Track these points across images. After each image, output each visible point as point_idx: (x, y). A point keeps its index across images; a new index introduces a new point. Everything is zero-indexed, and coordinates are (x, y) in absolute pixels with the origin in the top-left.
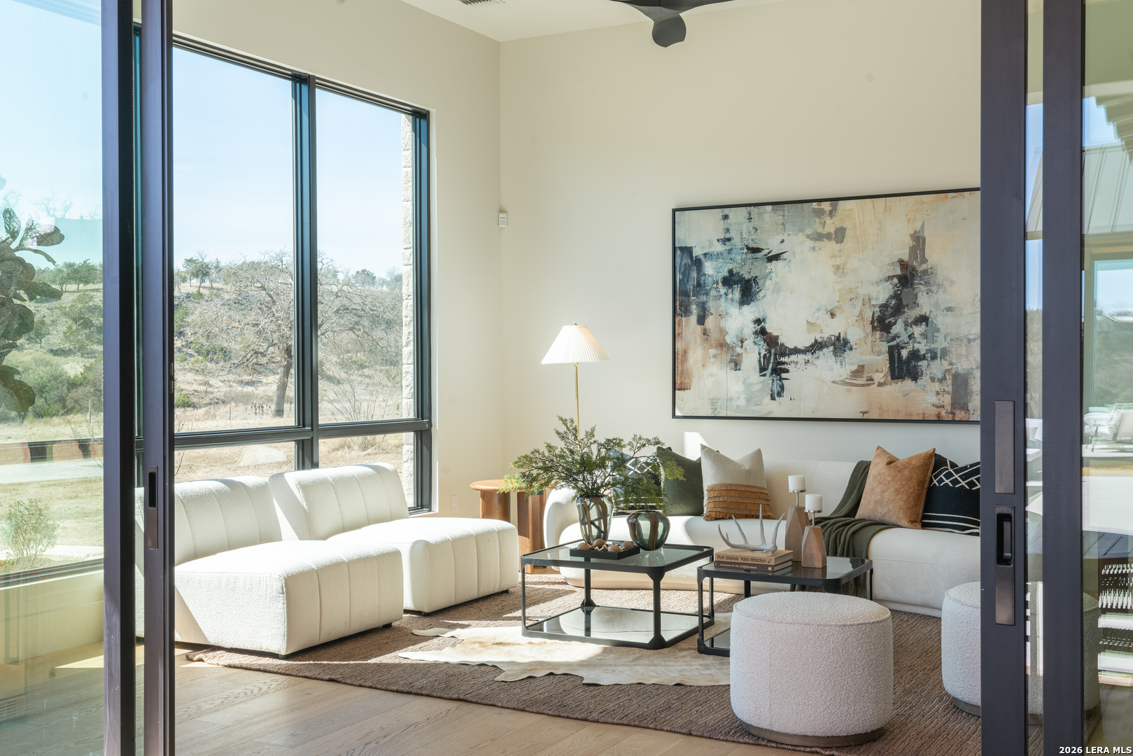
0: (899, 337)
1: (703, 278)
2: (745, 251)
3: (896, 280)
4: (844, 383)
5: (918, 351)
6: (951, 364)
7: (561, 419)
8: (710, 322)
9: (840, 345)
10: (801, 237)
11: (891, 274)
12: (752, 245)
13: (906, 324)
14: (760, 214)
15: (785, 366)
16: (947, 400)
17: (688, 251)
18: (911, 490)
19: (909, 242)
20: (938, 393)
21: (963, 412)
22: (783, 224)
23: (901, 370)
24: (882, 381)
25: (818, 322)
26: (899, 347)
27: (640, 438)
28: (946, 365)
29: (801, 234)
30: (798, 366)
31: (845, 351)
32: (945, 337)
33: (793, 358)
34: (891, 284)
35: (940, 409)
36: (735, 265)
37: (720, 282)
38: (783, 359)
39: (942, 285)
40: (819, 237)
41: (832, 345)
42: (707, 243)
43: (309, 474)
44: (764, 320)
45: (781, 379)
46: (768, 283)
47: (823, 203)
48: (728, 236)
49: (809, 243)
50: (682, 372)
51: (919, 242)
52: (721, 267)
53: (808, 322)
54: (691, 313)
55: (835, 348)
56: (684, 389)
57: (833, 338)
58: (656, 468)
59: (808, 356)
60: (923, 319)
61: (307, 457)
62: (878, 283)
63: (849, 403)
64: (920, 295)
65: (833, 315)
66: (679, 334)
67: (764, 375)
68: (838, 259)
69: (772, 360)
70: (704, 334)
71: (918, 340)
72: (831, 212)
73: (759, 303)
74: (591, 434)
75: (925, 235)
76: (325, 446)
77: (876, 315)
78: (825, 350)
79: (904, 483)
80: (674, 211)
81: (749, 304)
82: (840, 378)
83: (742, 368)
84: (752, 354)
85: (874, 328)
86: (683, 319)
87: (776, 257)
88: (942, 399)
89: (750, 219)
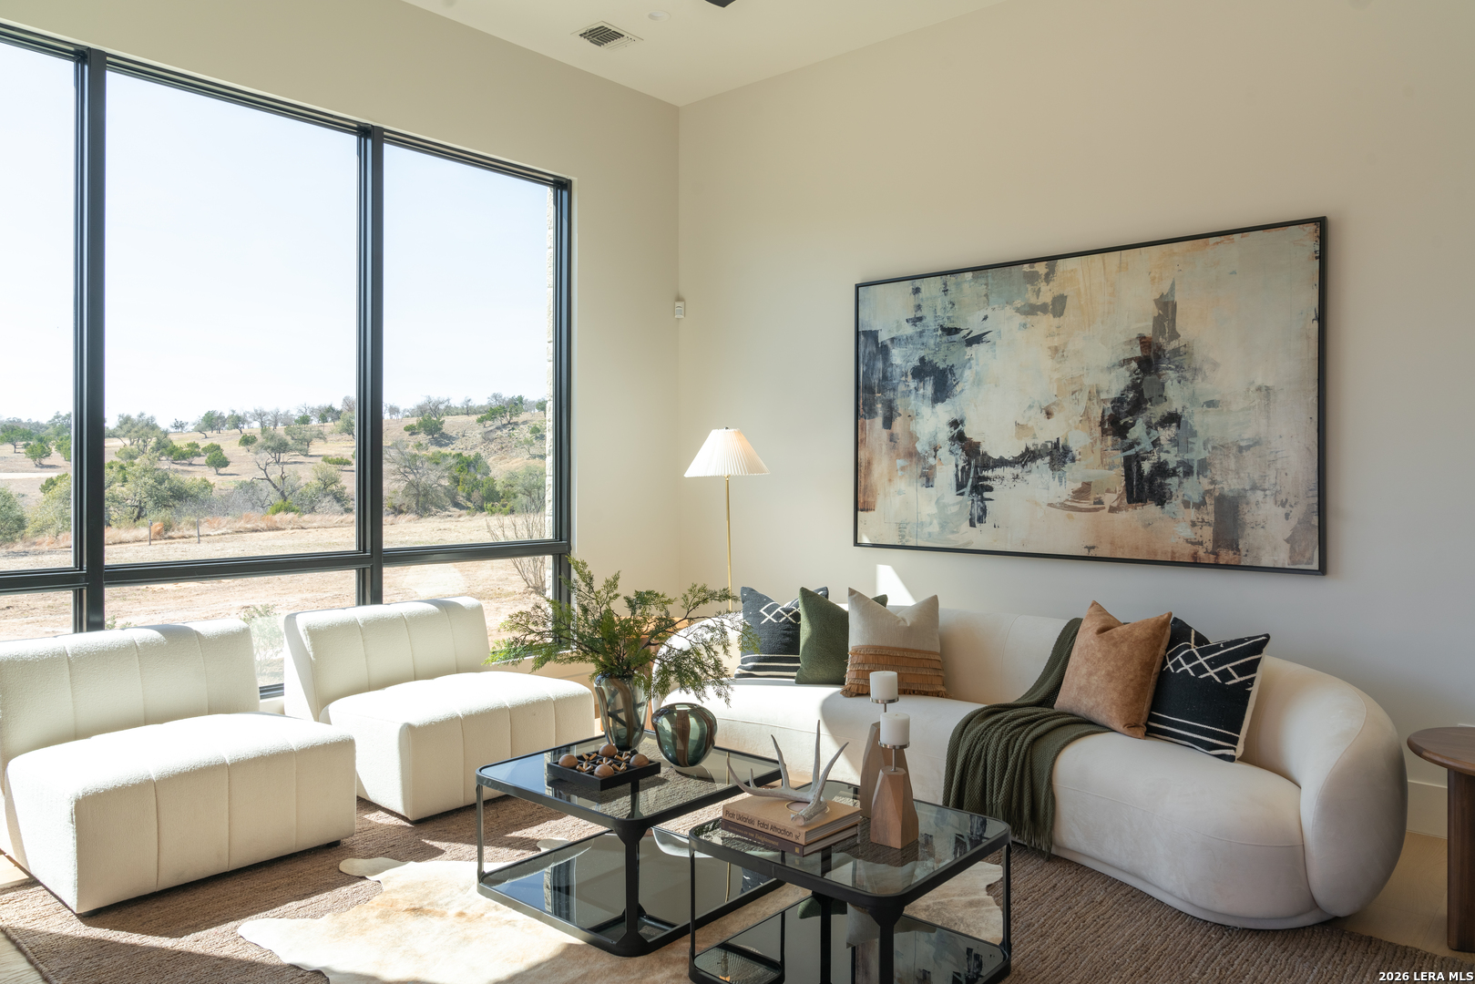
0: (1139, 444)
1: (889, 369)
2: (940, 332)
3: (1134, 365)
4: (1064, 506)
5: (1166, 463)
6: (1213, 482)
8: (898, 424)
9: (1059, 455)
10: (1009, 311)
11: (1128, 356)
12: (948, 325)
13: (1149, 426)
14: (958, 285)
15: (988, 483)
16: (1207, 534)
17: (873, 335)
18: (1131, 677)
19: (1153, 310)
20: (1193, 524)
21: (1231, 552)
22: (986, 295)
23: (1141, 490)
24: (1115, 504)
25: (1030, 424)
26: (1138, 458)
28: (1205, 483)
29: (1008, 307)
30: (1005, 482)
31: (1065, 463)
32: (1205, 444)
33: (999, 471)
34: (1128, 369)
35: (1196, 547)
36: (927, 351)
37: (909, 374)
38: (985, 473)
39: (1201, 369)
40: (1031, 310)
41: (1048, 454)
42: (895, 325)
44: (962, 422)
45: (983, 500)
46: (967, 373)
47: (1036, 265)
48: (919, 315)
49: (1019, 319)
50: (865, 488)
51: (1167, 308)
52: (911, 354)
53: (1017, 424)
54: (876, 413)
55: (1052, 459)
56: (867, 510)
57: (1049, 445)
59: (1018, 470)
60: (1173, 419)
62: (1110, 368)
63: (1070, 533)
64: (1168, 384)
65: (1049, 414)
66: (862, 441)
67: (962, 494)
68: (1056, 339)
69: (972, 475)
70: (891, 441)
71: (1166, 448)
72: (1047, 275)
73: (956, 399)
74: (612, 584)
75: (1177, 299)
77: (1107, 414)
78: (1039, 462)
79: (1120, 664)
80: (858, 287)
81: (943, 401)
82: (1058, 500)
83: (935, 484)
84: (948, 467)
85: (1104, 432)
86: (867, 421)
87: (978, 339)
88: (1199, 532)
89: (945, 291)
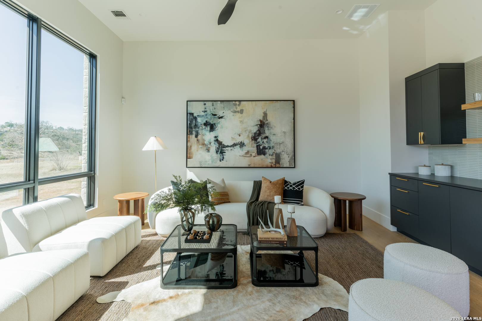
0: (260, 142)
1: (197, 123)
2: (211, 115)
3: (259, 126)
4: (243, 156)
5: (265, 146)
6: (275, 150)
7: (174, 176)
8: (199, 137)
9: (242, 145)
10: (229, 112)
11: (257, 124)
12: (213, 113)
13: (262, 139)
14: (216, 104)
15: (224, 151)
16: (274, 161)
17: (192, 114)
19: (263, 115)
20: (271, 159)
21: (278, 164)
22: (224, 107)
23: (260, 152)
24: (255, 155)
25: (235, 138)
26: (260, 145)
28: (273, 150)
29: (229, 111)
30: (229, 151)
31: (243, 146)
32: (273, 143)
33: (227, 148)
34: (257, 127)
35: (272, 164)
36: (208, 119)
37: (203, 124)
38: (223, 149)
39: (272, 127)
40: (235, 112)
41: (239, 144)
42: (199, 112)
43: (31, 207)
44: (218, 137)
45: (223, 155)
46: (219, 125)
47: (236, 102)
48: (206, 110)
49: (232, 114)
50: (190, 153)
51: (265, 115)
52: (203, 120)
53: (232, 138)
54: (193, 134)
55: (240, 146)
56: (190, 158)
57: (240, 142)
59: (232, 148)
60: (267, 137)
61: (30, 196)
62: (253, 126)
63: (245, 162)
64: (266, 130)
65: (240, 136)
66: (189, 141)
67: (218, 154)
68: (241, 119)
69: (220, 149)
70: (197, 141)
71: (265, 143)
72: (239, 104)
73: (216, 131)
75: (267, 113)
77: (253, 136)
78: (237, 146)
80: (187, 101)
81: (212, 132)
82: (242, 155)
83: (210, 152)
84: (214, 147)
85: (252, 140)
86: (190, 136)
87: (222, 117)
88: (272, 161)
89: (213, 105)
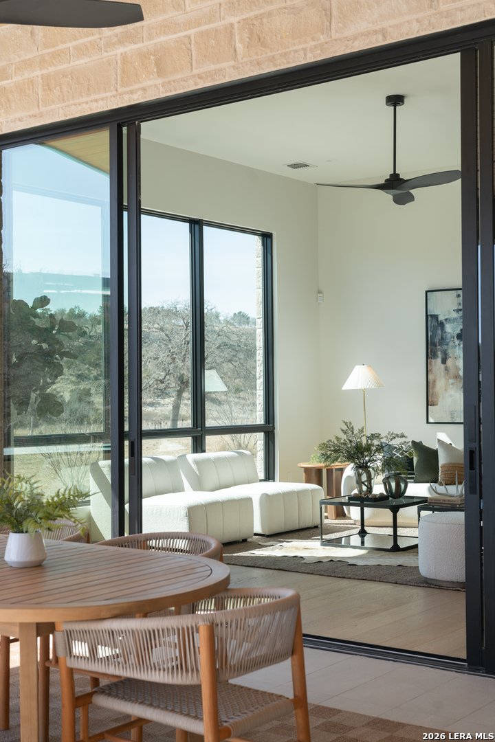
1: (445, 334)
7: (344, 422)
8: (449, 362)
17: (435, 317)
27: (392, 434)
37: (455, 337)
42: (448, 313)
43: (199, 456)
48: (460, 308)
50: (432, 394)
52: (456, 328)
54: (438, 356)
56: (434, 405)
58: (411, 454)
61: (199, 446)
66: (430, 370)
70: (446, 370)
74: (361, 431)
76: (210, 440)
80: (427, 292)
86: (433, 360)
